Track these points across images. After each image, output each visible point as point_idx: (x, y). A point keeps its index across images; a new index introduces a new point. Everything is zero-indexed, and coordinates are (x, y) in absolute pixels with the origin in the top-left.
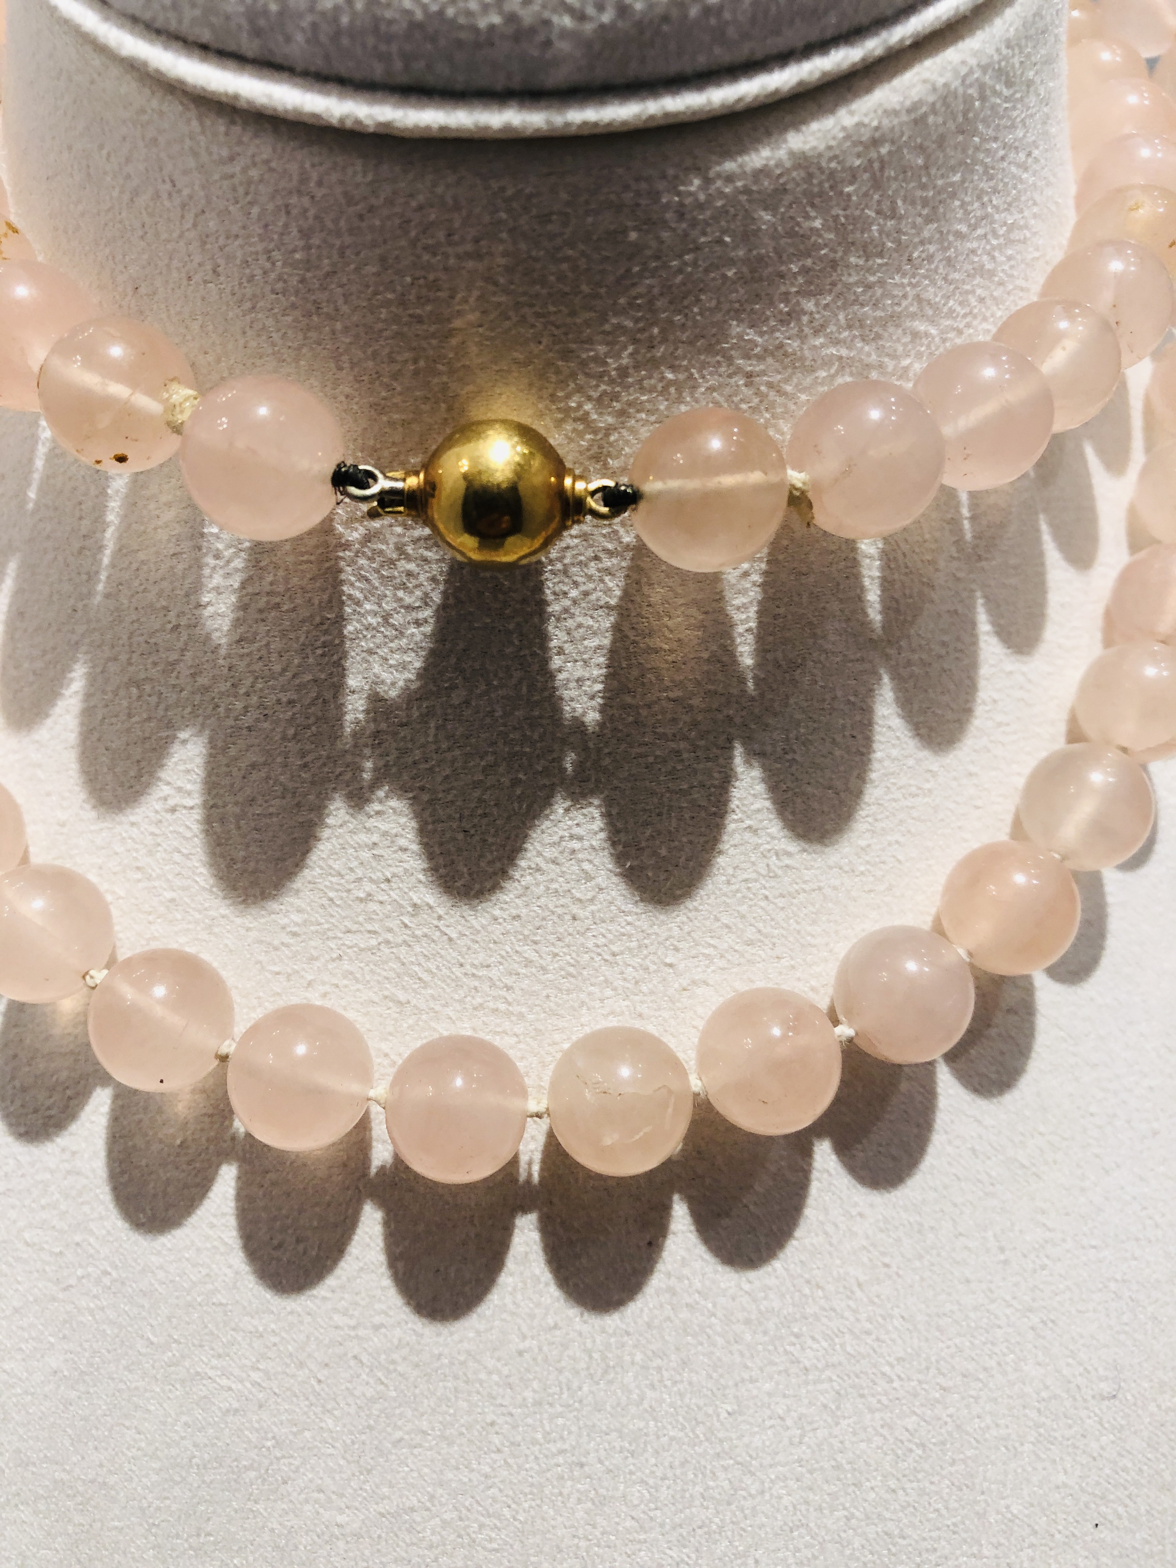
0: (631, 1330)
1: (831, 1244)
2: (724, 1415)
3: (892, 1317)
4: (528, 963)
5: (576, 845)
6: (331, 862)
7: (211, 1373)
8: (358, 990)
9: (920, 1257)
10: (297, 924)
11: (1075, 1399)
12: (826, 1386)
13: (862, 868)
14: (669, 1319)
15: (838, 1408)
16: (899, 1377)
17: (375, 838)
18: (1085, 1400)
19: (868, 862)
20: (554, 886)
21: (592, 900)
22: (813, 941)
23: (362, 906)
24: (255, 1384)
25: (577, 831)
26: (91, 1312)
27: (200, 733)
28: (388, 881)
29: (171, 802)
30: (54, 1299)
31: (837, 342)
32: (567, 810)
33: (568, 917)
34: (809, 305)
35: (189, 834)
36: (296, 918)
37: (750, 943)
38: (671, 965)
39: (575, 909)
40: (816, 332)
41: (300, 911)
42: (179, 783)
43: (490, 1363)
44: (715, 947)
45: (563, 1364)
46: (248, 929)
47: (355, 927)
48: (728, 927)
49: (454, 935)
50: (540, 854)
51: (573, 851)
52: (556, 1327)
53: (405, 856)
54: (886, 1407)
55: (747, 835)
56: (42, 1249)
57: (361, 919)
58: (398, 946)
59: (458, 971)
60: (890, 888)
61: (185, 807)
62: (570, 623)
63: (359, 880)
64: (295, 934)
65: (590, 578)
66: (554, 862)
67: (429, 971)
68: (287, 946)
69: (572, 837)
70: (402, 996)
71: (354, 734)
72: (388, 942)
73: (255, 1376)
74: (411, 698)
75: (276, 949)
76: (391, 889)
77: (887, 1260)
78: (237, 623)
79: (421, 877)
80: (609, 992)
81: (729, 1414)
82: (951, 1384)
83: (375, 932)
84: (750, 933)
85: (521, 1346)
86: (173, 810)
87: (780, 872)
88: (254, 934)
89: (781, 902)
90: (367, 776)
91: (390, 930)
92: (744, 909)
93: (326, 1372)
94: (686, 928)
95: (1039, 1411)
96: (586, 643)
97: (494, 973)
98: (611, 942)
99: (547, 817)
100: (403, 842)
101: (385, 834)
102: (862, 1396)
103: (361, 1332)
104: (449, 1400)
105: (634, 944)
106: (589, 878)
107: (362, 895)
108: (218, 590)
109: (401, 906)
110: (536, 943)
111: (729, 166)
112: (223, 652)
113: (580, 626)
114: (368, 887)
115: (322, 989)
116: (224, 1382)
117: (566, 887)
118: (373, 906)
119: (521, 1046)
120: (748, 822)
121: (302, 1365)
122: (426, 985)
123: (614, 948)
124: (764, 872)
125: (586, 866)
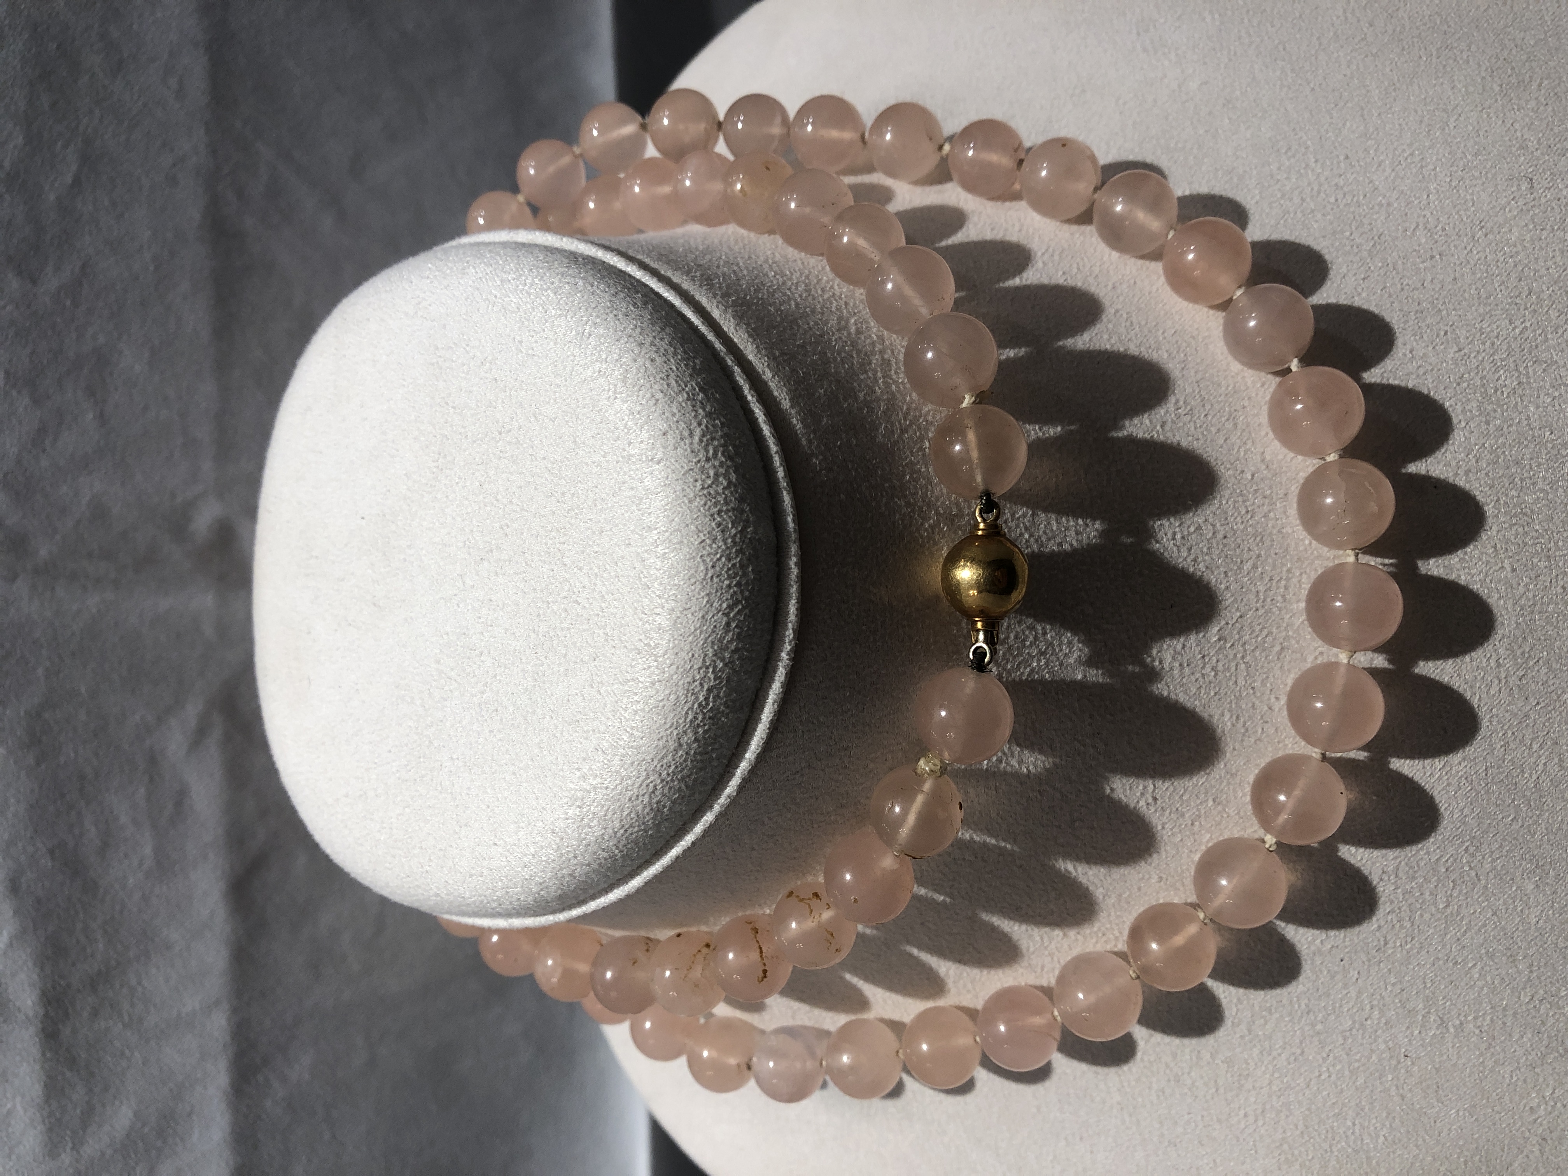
0: (1495, 498)
1: (1432, 370)
2: (1553, 436)
3: (1481, 328)
4: (1255, 567)
5: (1178, 536)
6: (1192, 694)
7: (1534, 777)
8: (1274, 676)
9: (1440, 311)
10: (1231, 717)
11: (1534, 206)
12: (1530, 370)
13: (1182, 355)
14: (1487, 474)
15: (1545, 362)
16: (1522, 323)
17: (1177, 664)
18: (1534, 200)
19: (1178, 352)
20: (1205, 550)
21: (1213, 526)
22: (1232, 386)
23: (1220, 674)
24: (1541, 748)
25: (1169, 535)
26: (1493, 861)
27: (1107, 779)
28: (1203, 657)
29: (1150, 800)
30: (1486, 887)
31: (876, 380)
32: (1157, 542)
33: (1225, 541)
34: (861, 395)
35: (1171, 788)
36: (1227, 716)
37: (1235, 425)
38: (1253, 476)
39: (1220, 536)
40: (874, 392)
41: (1223, 715)
42: (1138, 794)
43: (1521, 589)
44: (1240, 447)
45: (1520, 542)
46: (1234, 749)
47: (1233, 678)
48: (1226, 440)
49: (1238, 614)
50: (1185, 559)
51: (1183, 538)
52: (1495, 547)
53: (1188, 645)
54: (1543, 331)
55: (1167, 428)
56: (1451, 895)
57: (1228, 675)
58: (1245, 651)
59: (1260, 613)
60: (1193, 338)
61: (1154, 791)
62: (1044, 538)
63: (1203, 675)
64: (1238, 718)
65: (1017, 526)
66: (1190, 549)
67: (1261, 630)
68: (1245, 723)
69: (1174, 539)
70: (1277, 648)
71: (1110, 677)
72: (1243, 657)
73: (1535, 747)
74: (1088, 640)
75: (1247, 730)
76: (1209, 654)
77: (1442, 333)
78: (1041, 751)
79: (1201, 635)
80: (1272, 515)
81: (1552, 433)
82: (1526, 288)
83: (1237, 665)
84: (1229, 425)
85: (1509, 569)
86: (1155, 799)
87: (1189, 408)
88: (1237, 746)
89: (1208, 407)
90: (1137, 669)
91: (1235, 655)
92: (1214, 430)
93: (1532, 700)
94: (1229, 466)
95: (1542, 230)
96: (1055, 528)
97: (1262, 588)
98: (1240, 513)
99: (1162, 554)
100: (1179, 647)
101: (1174, 658)
102: (1537, 347)
103: (1503, 675)
104: (1548, 617)
105: (1240, 499)
106: (1199, 528)
107: (1213, 673)
108: (1020, 762)
109: (1220, 648)
110: (1242, 562)
111: (804, 442)
112: (1057, 760)
113: (1045, 532)
114: (1208, 669)
115: (1273, 700)
116: (1540, 768)
117: (1205, 542)
118: (1220, 667)
119: (1308, 571)
120: (1158, 427)
121: (1527, 716)
122: (1270, 633)
123: (1243, 512)
124: (1189, 417)
125: (1192, 529)
